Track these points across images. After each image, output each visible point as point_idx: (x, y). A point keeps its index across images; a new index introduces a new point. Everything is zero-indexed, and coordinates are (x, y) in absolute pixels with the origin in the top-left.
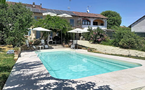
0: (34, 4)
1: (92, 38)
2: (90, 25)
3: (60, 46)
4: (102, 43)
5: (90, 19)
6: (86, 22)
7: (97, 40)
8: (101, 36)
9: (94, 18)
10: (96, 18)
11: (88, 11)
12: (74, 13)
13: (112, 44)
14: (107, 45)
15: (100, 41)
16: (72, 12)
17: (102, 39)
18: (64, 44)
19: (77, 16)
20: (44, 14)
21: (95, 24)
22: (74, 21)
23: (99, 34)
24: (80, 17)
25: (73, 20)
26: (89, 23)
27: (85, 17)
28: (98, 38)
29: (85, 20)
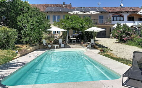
0: (64, 4)
1: (117, 36)
2: (123, 20)
3: (78, 45)
4: (128, 43)
5: (123, 14)
6: (118, 18)
7: (122, 38)
8: (128, 34)
9: (128, 12)
10: (131, 12)
11: (122, 5)
12: (104, 9)
13: (140, 44)
14: (133, 45)
15: (126, 40)
16: (102, 8)
17: (129, 38)
18: (82, 43)
19: (107, 12)
20: (72, 13)
21: (131, 19)
22: (104, 17)
23: (124, 32)
24: (110, 12)
25: (102, 17)
26: (122, 18)
27: (116, 12)
28: (123, 37)
29: (116, 16)
